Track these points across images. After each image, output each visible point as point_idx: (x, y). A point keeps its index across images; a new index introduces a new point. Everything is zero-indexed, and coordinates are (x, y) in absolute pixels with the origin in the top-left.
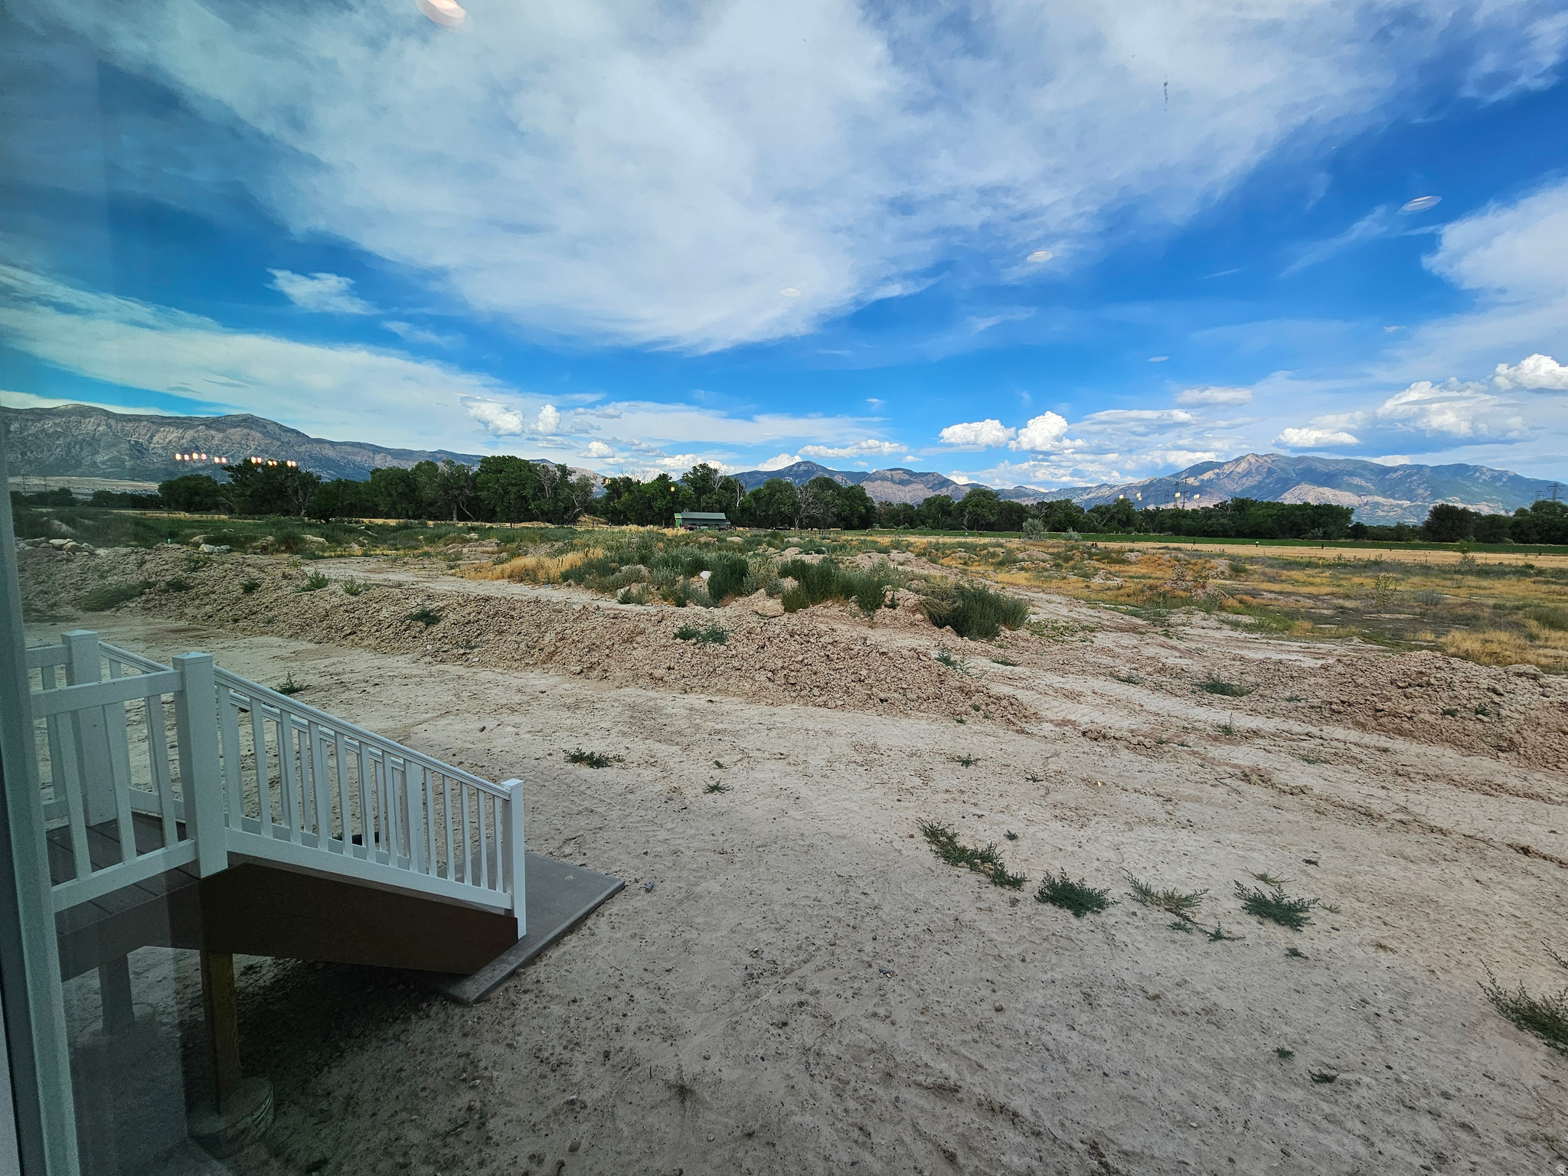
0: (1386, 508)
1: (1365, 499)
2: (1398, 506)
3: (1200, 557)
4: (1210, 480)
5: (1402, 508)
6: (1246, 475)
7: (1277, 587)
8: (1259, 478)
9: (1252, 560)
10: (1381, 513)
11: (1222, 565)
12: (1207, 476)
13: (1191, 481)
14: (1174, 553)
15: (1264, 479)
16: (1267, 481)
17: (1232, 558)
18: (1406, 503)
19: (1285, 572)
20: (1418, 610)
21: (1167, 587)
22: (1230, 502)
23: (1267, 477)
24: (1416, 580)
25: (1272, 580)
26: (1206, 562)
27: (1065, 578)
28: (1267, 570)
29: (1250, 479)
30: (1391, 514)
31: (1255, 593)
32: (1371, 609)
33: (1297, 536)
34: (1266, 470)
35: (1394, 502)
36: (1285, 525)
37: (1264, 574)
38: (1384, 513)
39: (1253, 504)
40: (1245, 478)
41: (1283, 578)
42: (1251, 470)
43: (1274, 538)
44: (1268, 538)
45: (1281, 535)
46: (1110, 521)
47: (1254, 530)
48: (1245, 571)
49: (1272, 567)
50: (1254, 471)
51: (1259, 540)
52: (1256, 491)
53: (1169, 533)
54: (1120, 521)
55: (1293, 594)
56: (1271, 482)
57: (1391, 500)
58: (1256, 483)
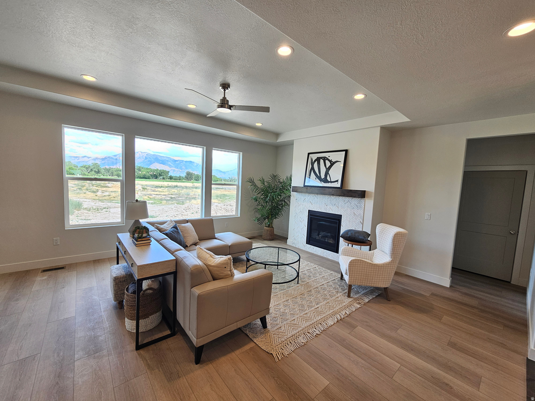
0: (176, 171)
1: (171, 169)
5: (180, 172)
7: (156, 193)
8: (143, 159)
9: (147, 185)
11: (139, 187)
16: (145, 161)
17: (141, 185)
18: (181, 170)
19: (156, 189)
20: (186, 197)
23: (145, 160)
24: (185, 190)
25: (154, 191)
27: (85, 193)
30: (178, 173)
31: (151, 195)
32: (177, 197)
33: (156, 178)
34: (145, 157)
35: (178, 170)
36: (152, 175)
37: (151, 189)
38: (176, 173)
39: (143, 168)
40: (139, 159)
41: (156, 190)
42: (140, 157)
43: (150, 179)
44: (148, 179)
45: (152, 178)
46: (91, 171)
47: (144, 176)
48: (146, 189)
49: (152, 187)
50: (141, 157)
51: (146, 180)
52: (142, 164)
53: (116, 177)
54: (95, 171)
55: (160, 194)
56: (147, 162)
57: (177, 169)
58: (142, 161)
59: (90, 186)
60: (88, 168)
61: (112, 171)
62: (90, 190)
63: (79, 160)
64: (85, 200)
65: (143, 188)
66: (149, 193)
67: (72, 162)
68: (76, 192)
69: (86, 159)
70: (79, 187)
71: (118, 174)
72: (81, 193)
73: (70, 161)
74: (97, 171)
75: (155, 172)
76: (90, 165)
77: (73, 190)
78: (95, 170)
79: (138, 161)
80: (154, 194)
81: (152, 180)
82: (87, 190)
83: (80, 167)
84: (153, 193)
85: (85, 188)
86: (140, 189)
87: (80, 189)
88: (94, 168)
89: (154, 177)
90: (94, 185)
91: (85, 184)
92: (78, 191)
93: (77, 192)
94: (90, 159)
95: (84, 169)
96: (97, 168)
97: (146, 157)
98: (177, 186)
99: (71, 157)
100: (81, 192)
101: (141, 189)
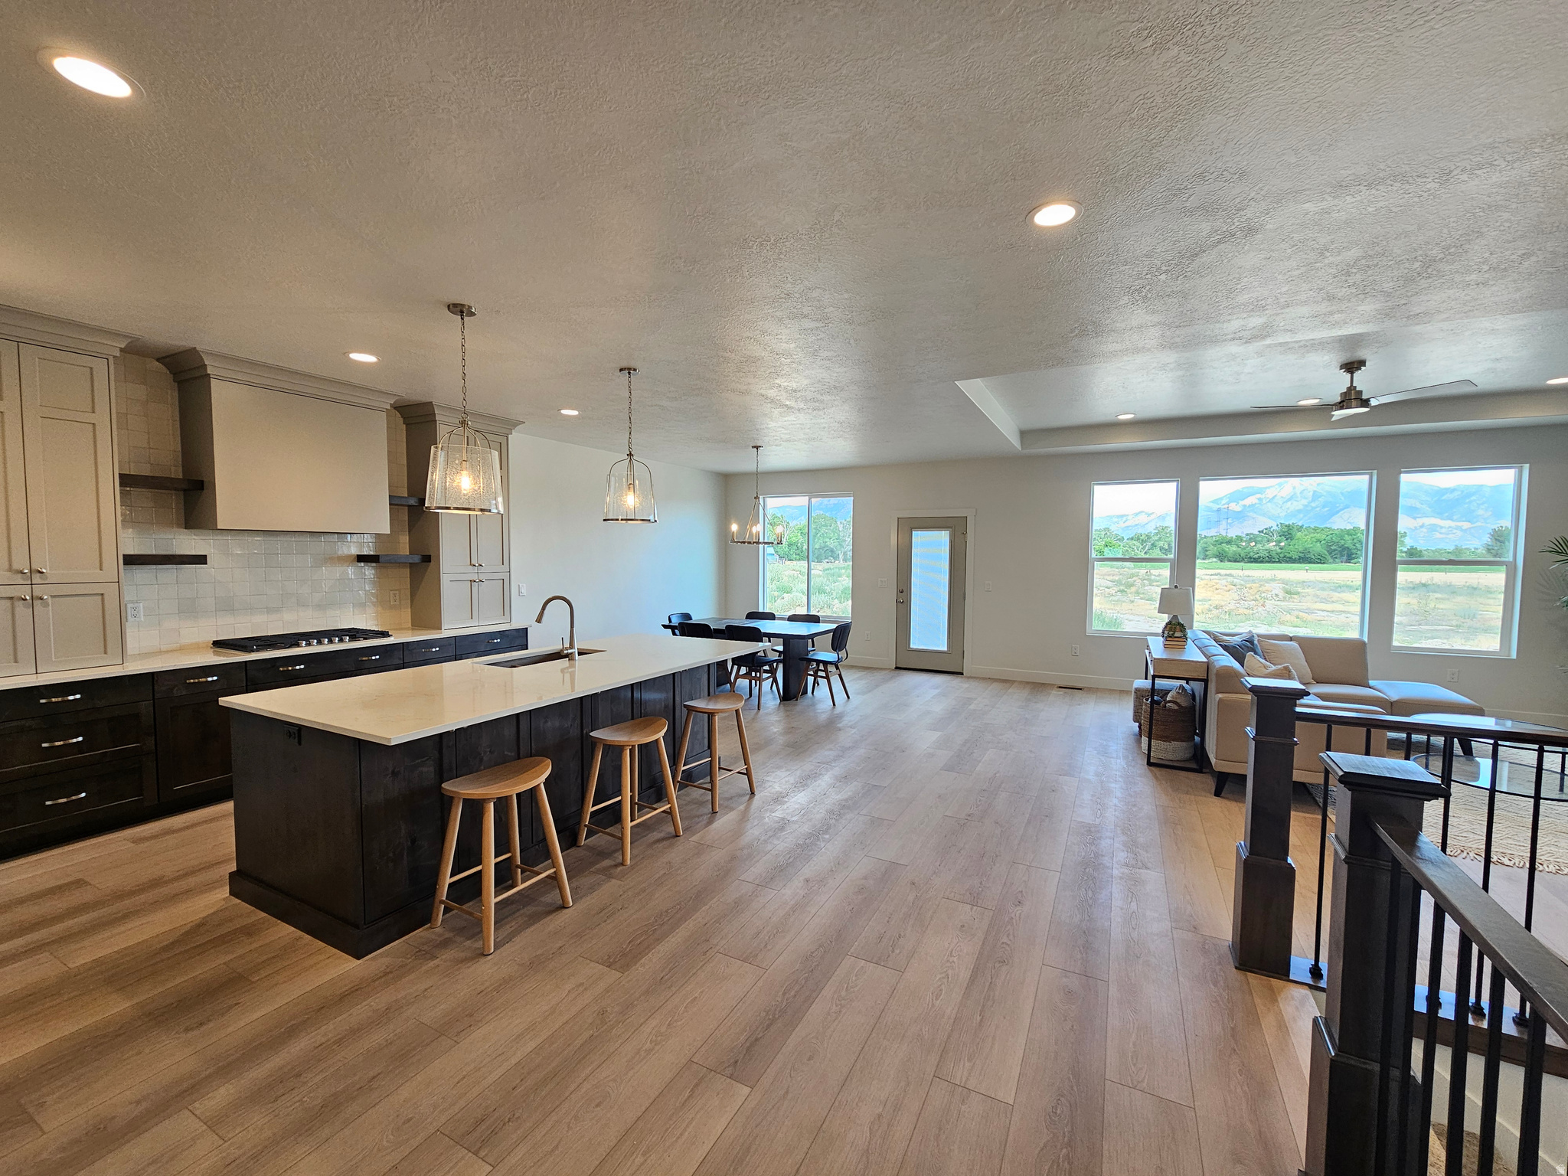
0: (1443, 530)
1: (1420, 521)
2: (1457, 528)
3: (1253, 582)
4: (1252, 505)
5: (1462, 530)
6: (1289, 500)
7: (1329, 607)
8: (1305, 502)
9: (1303, 583)
10: (1438, 535)
11: (1277, 589)
12: (1248, 501)
13: (1233, 506)
14: (1230, 579)
15: (1309, 503)
16: (1313, 505)
17: (1284, 582)
18: (1466, 525)
19: (1337, 594)
20: (1454, 623)
21: (1232, 606)
22: (1275, 528)
23: (1313, 500)
24: (1460, 599)
25: (1324, 601)
26: (1261, 585)
27: (1133, 602)
28: (1318, 593)
29: (1295, 503)
30: (1450, 536)
31: (1309, 612)
32: (1414, 623)
33: (1349, 561)
34: (1311, 494)
35: (1453, 524)
36: (1335, 550)
37: (1317, 596)
38: (1442, 536)
39: (1300, 528)
40: (1289, 503)
41: (1334, 599)
42: (1295, 494)
43: (1324, 563)
44: (1318, 563)
45: (1331, 560)
46: (1152, 549)
47: (1302, 555)
48: (1298, 593)
49: (1323, 589)
50: (1298, 494)
51: (1308, 566)
52: (1302, 515)
53: (1215, 560)
54: (1161, 549)
55: (1344, 612)
56: (1318, 509)
57: (1449, 522)
58: (1301, 507)
59: (1144, 585)
60: (1146, 541)
61: (1205, 545)
62: (1143, 593)
63: (1127, 524)
64: (1132, 617)
65: (1288, 592)
66: (1304, 606)
67: (1113, 528)
68: (1114, 598)
69: (1143, 519)
70: (1122, 588)
71: (1221, 551)
72: (1124, 602)
73: (1107, 526)
74: (1167, 548)
75: (1347, 537)
76: (1151, 533)
77: (1109, 594)
78: (1161, 544)
79: (1288, 508)
80: (1323, 611)
81: (1333, 566)
82: (1137, 593)
83: (1128, 539)
84: (1319, 608)
85: (1133, 589)
86: (1277, 595)
87: (1122, 591)
88: (1160, 539)
89: (1342, 556)
90: (1155, 584)
91: (1134, 581)
92: (1119, 596)
93: (1116, 598)
94: (1152, 517)
95: (1137, 544)
96: (1167, 540)
97: (1315, 492)
98: (1424, 585)
99: (1111, 517)
100: (1125, 599)
101: (1281, 594)
